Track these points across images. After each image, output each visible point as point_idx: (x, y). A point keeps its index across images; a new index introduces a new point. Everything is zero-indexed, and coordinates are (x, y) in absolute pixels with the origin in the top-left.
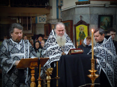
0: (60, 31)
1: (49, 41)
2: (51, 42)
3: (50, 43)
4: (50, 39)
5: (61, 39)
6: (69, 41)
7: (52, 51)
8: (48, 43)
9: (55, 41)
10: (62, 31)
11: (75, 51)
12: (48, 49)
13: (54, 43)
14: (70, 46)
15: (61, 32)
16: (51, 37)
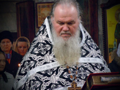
0: (62, 23)
1: (36, 51)
2: (39, 54)
3: (37, 58)
4: (36, 46)
5: (66, 45)
6: (93, 52)
7: (43, 79)
8: (33, 56)
9: (50, 51)
10: (70, 23)
11: (103, 79)
12: (32, 73)
13: (48, 57)
14: (94, 66)
15: (65, 27)
16: (41, 38)
